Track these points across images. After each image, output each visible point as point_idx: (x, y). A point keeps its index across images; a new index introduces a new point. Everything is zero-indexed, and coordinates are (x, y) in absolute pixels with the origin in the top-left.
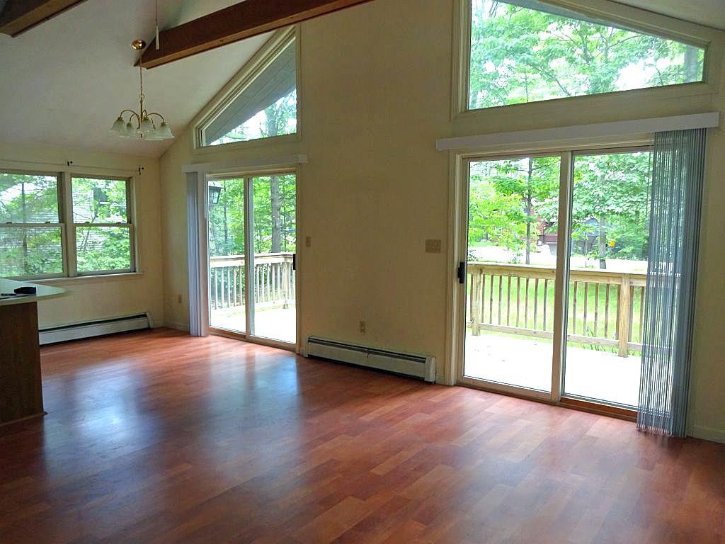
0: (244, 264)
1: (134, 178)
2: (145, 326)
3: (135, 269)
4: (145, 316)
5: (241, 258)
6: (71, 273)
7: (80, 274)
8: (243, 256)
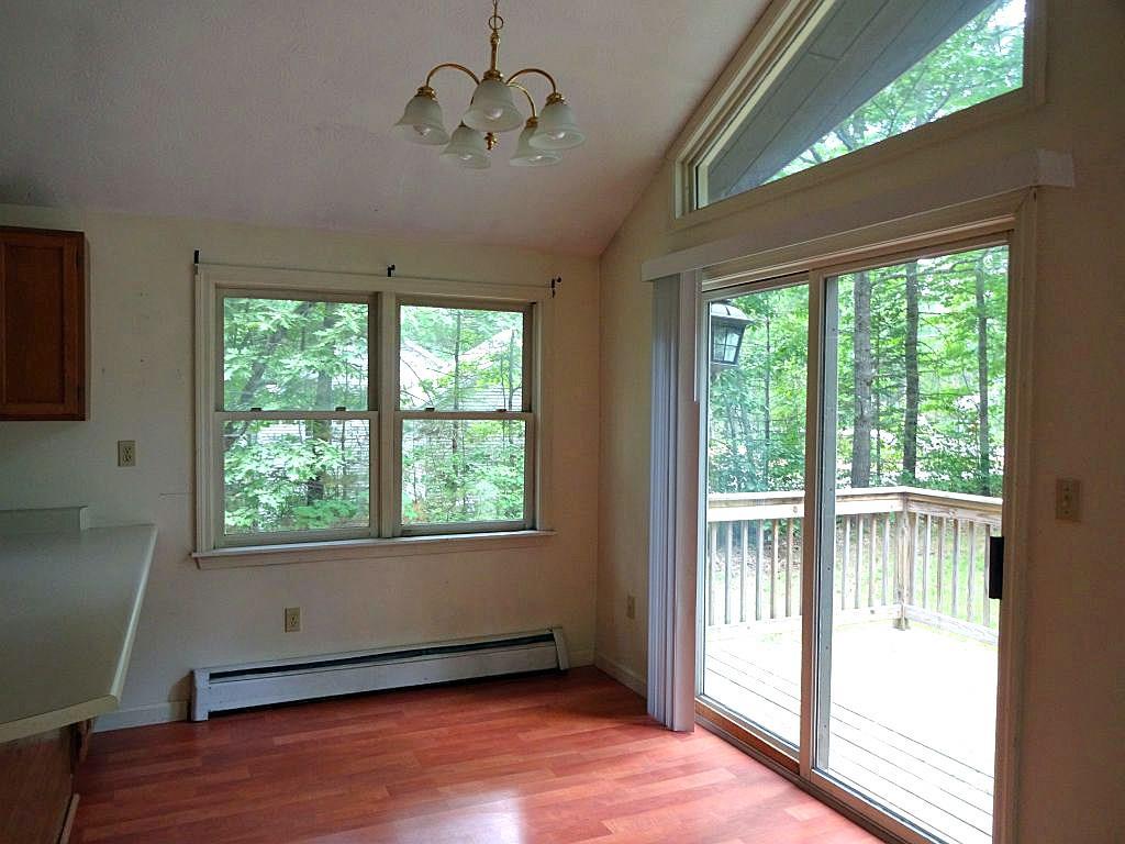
0: (801, 513)
1: (540, 304)
2: (548, 664)
3: (534, 521)
4: (550, 638)
5: (795, 500)
6: (386, 531)
7: (407, 533)
8: (802, 494)
